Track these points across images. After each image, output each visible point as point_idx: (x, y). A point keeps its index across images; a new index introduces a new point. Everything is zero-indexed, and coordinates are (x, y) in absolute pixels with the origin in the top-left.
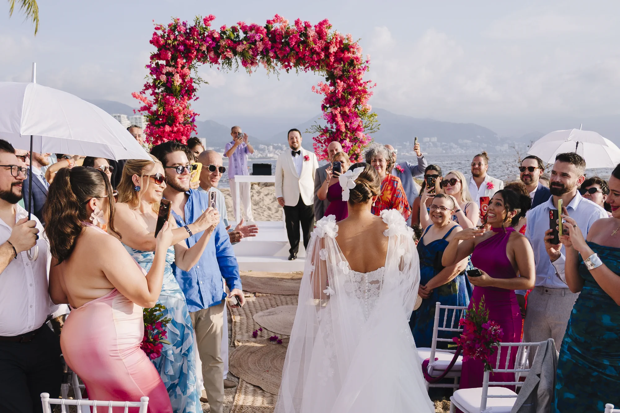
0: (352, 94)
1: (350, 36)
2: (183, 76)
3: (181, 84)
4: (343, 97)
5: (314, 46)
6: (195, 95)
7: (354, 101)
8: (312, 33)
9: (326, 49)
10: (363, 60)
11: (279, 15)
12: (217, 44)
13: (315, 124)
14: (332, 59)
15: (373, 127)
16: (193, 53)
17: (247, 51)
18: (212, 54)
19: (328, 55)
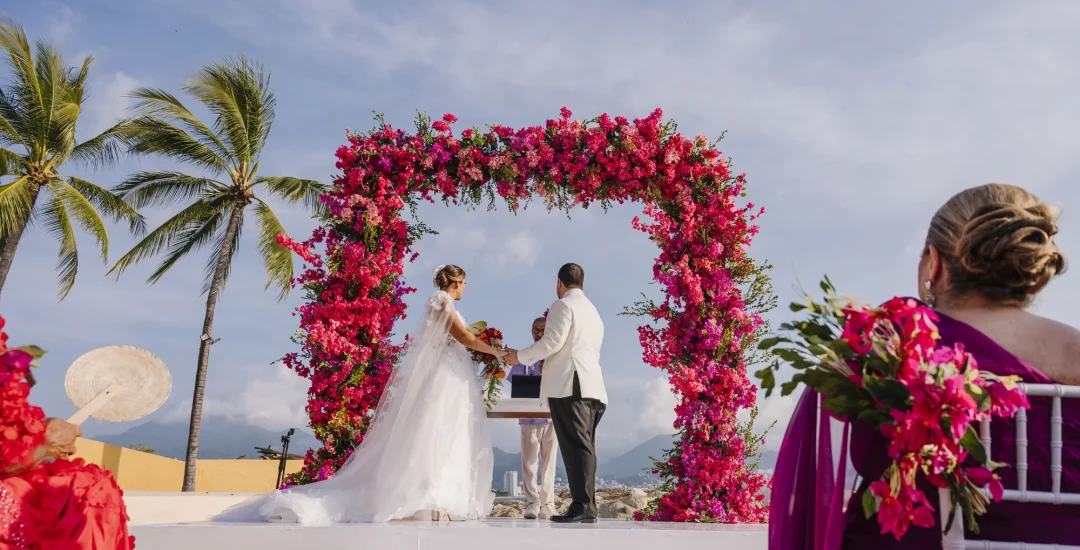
0: (716, 233)
1: (703, 139)
2: (387, 212)
3: (380, 224)
4: (698, 241)
5: (635, 150)
6: (408, 250)
7: (720, 248)
8: (631, 130)
9: (659, 157)
10: (734, 172)
11: (568, 109)
12: (452, 157)
13: (643, 299)
14: (672, 173)
15: (763, 302)
16: (408, 171)
17: (509, 167)
18: (443, 175)
19: (662, 168)
